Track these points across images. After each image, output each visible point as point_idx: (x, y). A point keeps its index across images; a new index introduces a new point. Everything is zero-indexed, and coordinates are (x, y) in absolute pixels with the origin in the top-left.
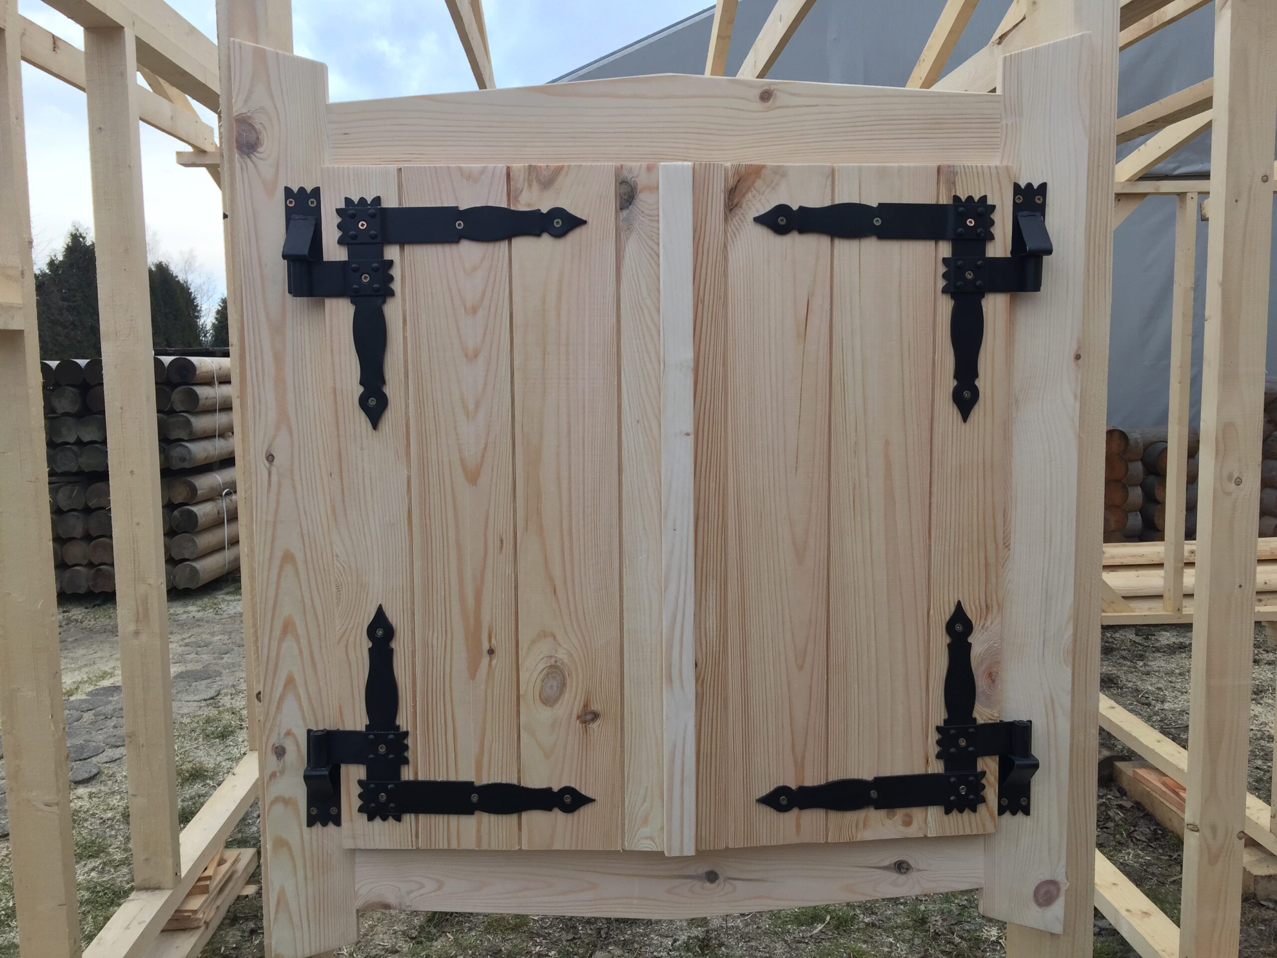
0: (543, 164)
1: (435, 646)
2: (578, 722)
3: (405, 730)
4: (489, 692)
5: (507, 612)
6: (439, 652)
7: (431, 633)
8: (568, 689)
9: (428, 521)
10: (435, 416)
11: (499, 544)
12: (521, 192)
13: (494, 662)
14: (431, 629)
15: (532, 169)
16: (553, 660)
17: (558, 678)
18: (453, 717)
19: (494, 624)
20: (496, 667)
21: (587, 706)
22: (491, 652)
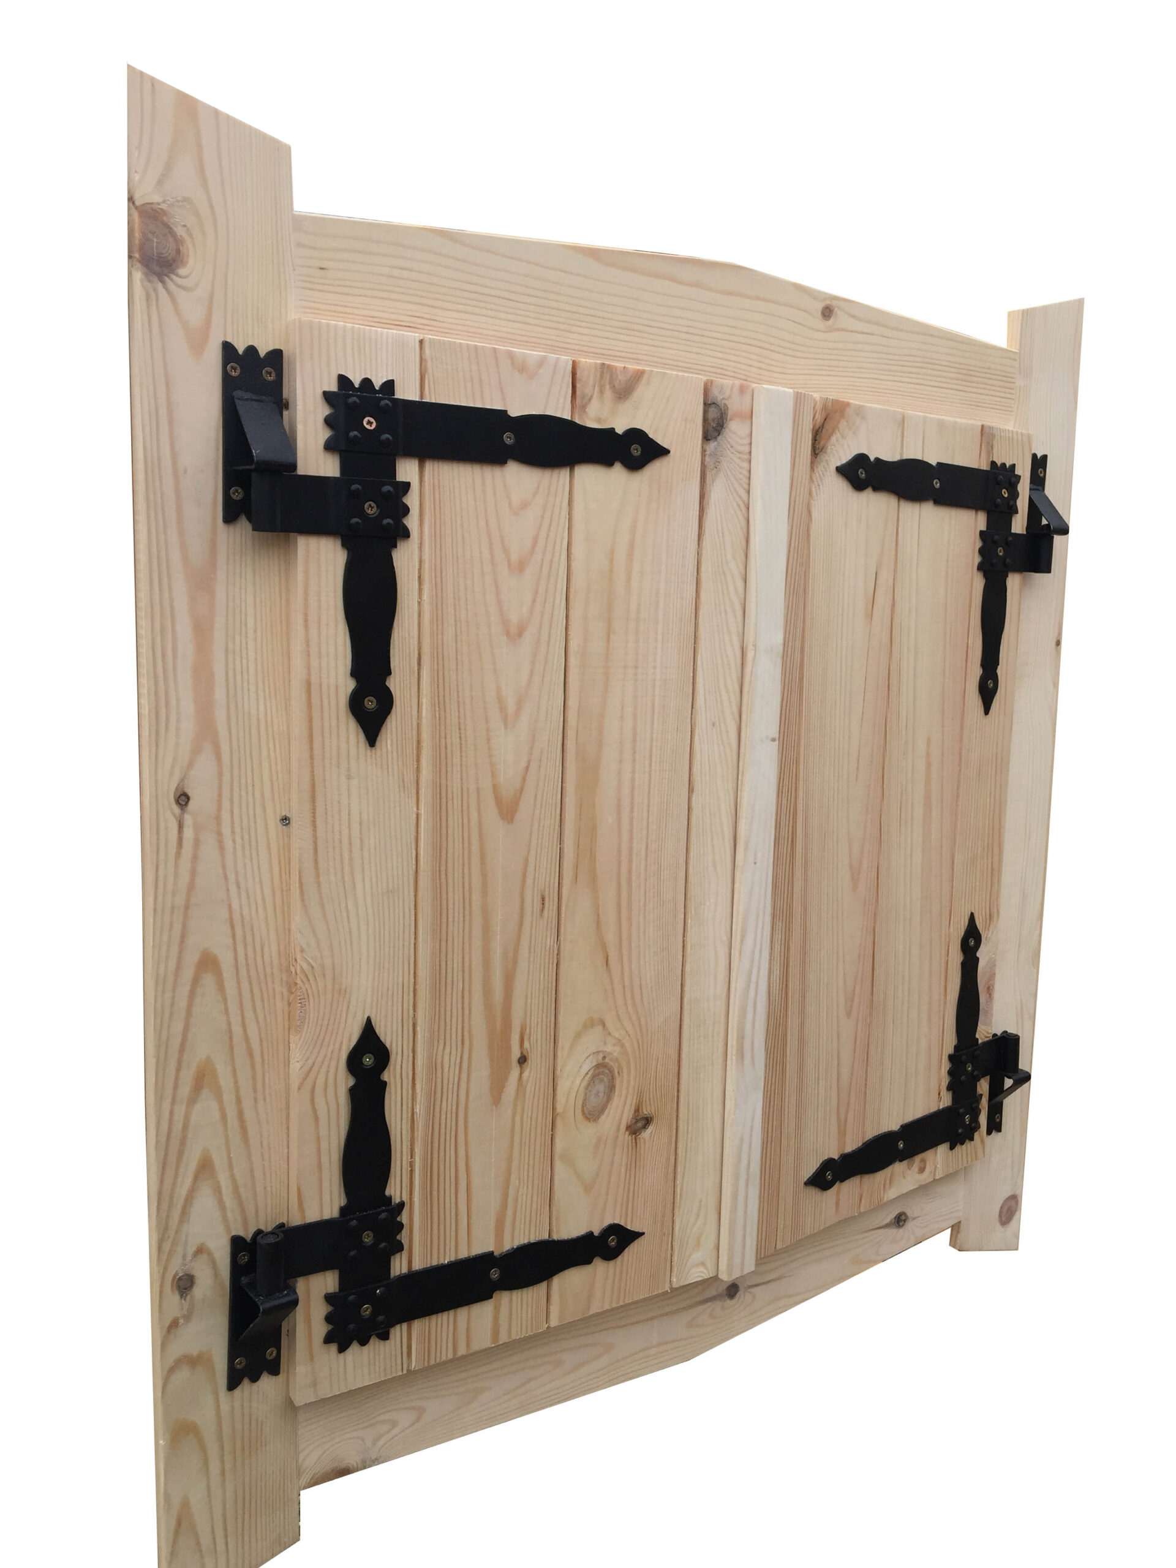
0: (619, 365)
1: (446, 1066)
2: (627, 1133)
3: (398, 1200)
4: (518, 1119)
5: (546, 1000)
6: (451, 1074)
7: (441, 1047)
8: (617, 1093)
9: (443, 880)
10: (459, 723)
11: (540, 905)
12: (590, 400)
13: (526, 1074)
14: (442, 1042)
15: (605, 370)
16: (601, 1056)
17: (605, 1079)
18: (467, 1164)
19: (528, 1021)
20: (528, 1081)
21: (638, 1110)
22: (523, 1060)
